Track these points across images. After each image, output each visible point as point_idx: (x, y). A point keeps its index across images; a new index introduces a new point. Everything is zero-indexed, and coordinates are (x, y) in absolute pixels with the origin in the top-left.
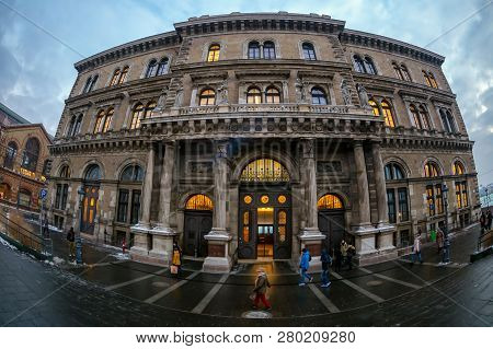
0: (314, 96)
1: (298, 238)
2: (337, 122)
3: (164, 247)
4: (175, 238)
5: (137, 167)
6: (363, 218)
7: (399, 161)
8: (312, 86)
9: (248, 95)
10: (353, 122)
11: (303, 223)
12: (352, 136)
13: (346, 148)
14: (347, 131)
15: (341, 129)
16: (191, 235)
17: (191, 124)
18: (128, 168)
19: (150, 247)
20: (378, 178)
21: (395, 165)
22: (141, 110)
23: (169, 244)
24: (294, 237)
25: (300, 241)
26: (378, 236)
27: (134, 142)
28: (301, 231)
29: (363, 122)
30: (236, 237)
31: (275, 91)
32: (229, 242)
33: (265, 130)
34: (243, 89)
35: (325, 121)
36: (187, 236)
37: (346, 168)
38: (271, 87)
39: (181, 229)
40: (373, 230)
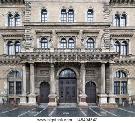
0: (88, 43)
1: (79, 96)
2: (95, 56)
3: (33, 101)
4: (37, 97)
5: (16, 72)
6: (102, 91)
7: (124, 70)
8: (88, 38)
9: (61, 43)
10: (102, 55)
11: (80, 91)
12: (101, 61)
13: (98, 65)
14: (99, 59)
15: (97, 58)
16: (43, 96)
17: (40, 56)
18: (12, 72)
19: (28, 101)
20: (110, 77)
21: (122, 72)
22: (12, 45)
23: (35, 99)
24: (77, 96)
25: (79, 97)
26: (108, 98)
27: (13, 61)
28: (79, 94)
29: (107, 55)
30: (58, 96)
31: (72, 41)
32: (56, 97)
33: (67, 59)
34: (59, 40)
35: (90, 56)
36: (41, 96)
37: (98, 73)
38: (71, 39)
39: (39, 94)
40: (106, 95)
